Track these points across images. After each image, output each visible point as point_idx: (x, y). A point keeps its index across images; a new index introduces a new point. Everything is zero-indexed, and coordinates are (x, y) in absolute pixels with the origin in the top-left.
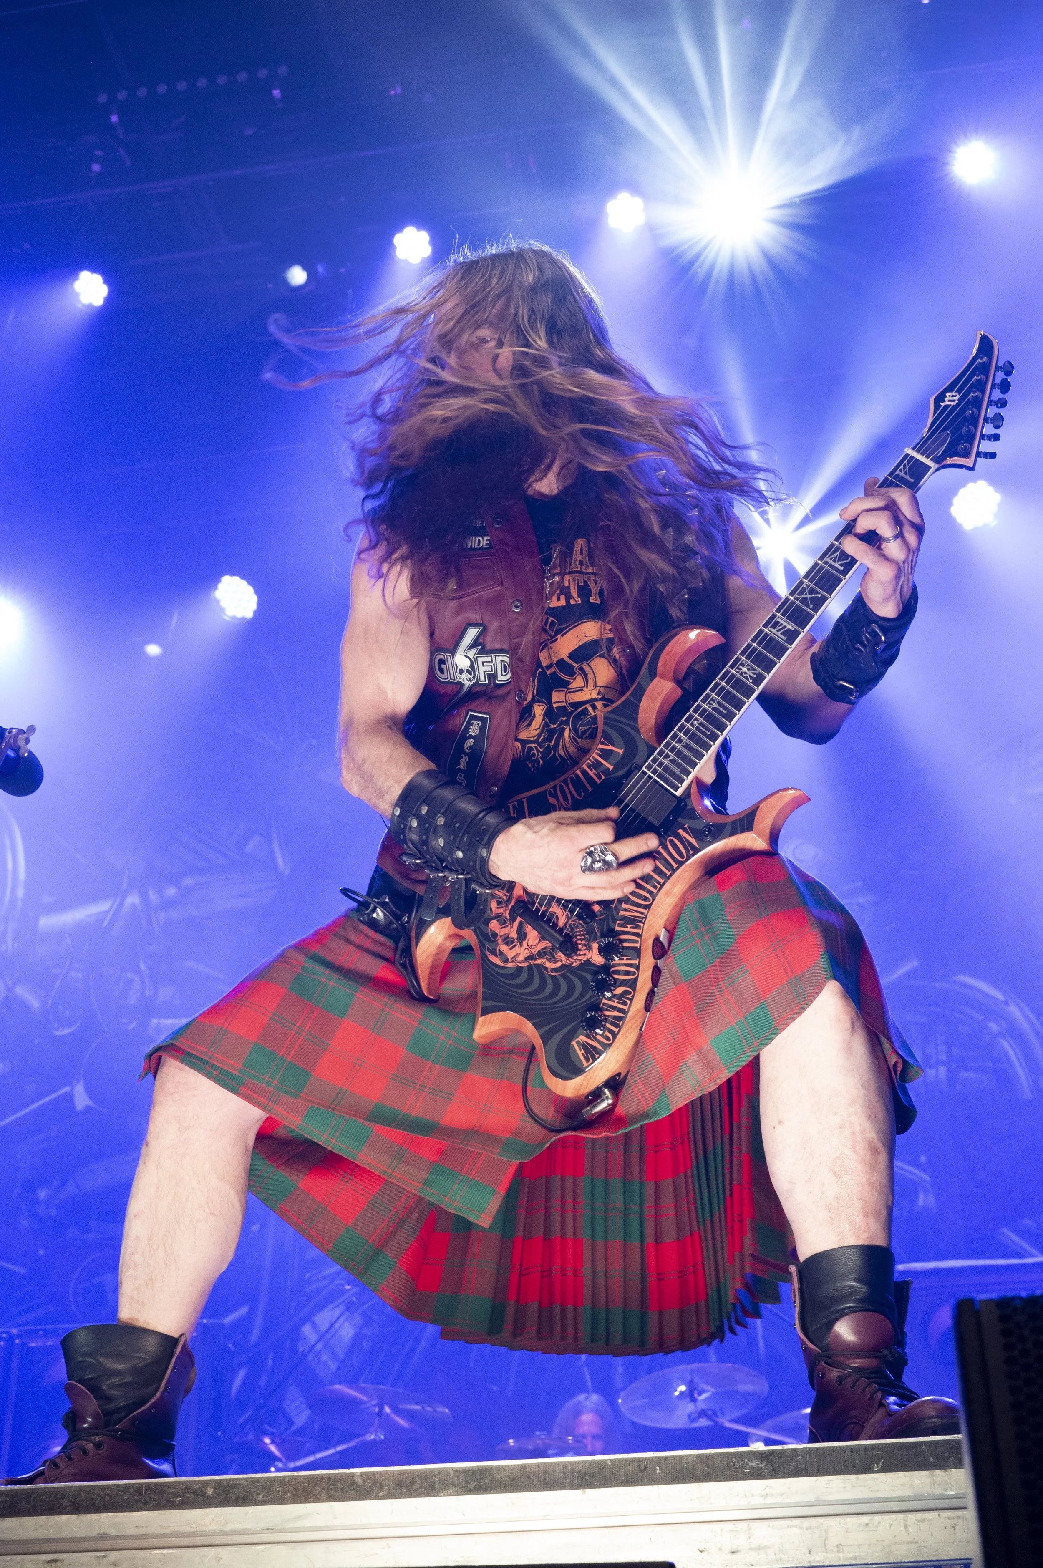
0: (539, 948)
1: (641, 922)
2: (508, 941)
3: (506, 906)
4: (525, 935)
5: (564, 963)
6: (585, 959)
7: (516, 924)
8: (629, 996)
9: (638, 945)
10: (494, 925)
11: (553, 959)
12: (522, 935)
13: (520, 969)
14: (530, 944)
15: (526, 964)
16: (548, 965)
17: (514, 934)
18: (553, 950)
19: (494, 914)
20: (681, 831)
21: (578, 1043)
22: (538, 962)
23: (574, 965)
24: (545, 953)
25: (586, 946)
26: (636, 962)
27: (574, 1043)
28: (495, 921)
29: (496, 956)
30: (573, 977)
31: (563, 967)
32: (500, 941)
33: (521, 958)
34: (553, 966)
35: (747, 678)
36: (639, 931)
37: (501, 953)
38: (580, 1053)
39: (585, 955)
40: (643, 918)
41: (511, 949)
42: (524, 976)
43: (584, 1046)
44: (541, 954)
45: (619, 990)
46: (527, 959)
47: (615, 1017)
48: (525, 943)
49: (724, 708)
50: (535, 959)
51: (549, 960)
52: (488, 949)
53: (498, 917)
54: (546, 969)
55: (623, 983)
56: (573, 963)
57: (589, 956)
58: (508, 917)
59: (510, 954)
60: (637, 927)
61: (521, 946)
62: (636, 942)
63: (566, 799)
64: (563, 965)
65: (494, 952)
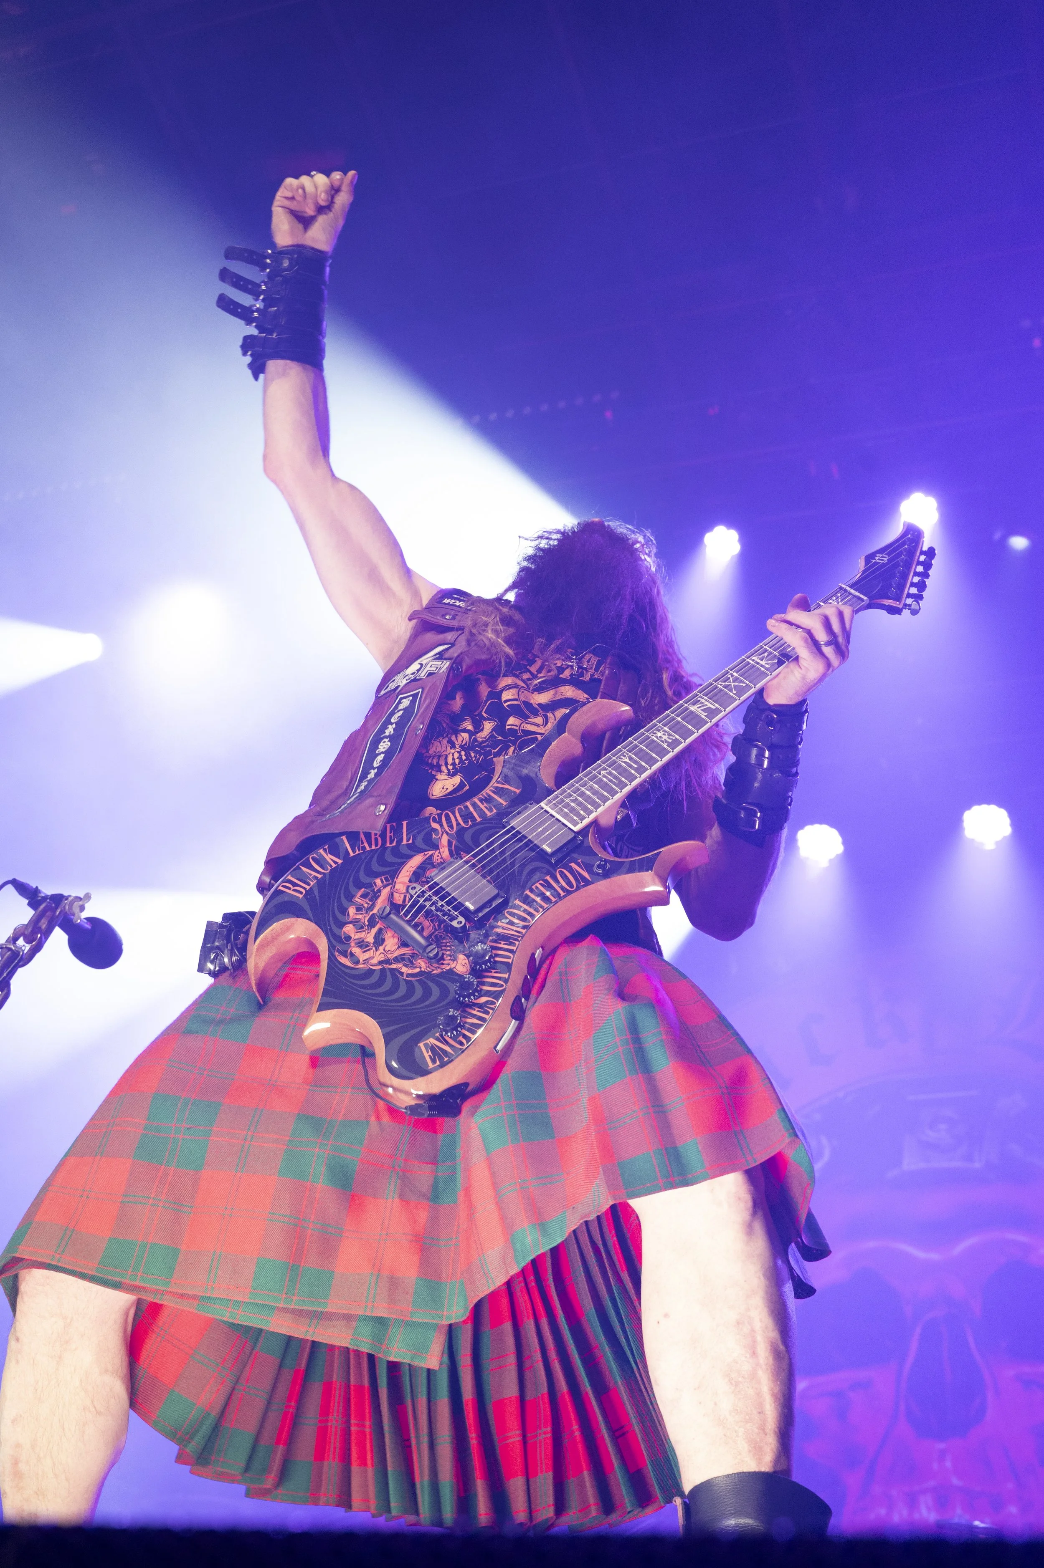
0: (396, 954)
1: (517, 940)
2: (362, 944)
3: (366, 913)
4: (383, 940)
5: (423, 969)
6: (448, 968)
7: (374, 931)
8: (493, 1006)
9: (510, 961)
10: (349, 929)
11: (410, 963)
12: (379, 941)
13: (371, 972)
14: (387, 949)
15: (380, 967)
16: (404, 970)
17: (370, 938)
18: (412, 957)
19: (350, 919)
20: (573, 865)
21: (426, 1045)
22: (394, 966)
23: (434, 972)
24: (403, 959)
25: (450, 956)
26: (506, 976)
27: (421, 1045)
28: (351, 926)
29: (346, 957)
30: (431, 984)
31: (421, 973)
32: (353, 944)
33: (375, 961)
34: (410, 971)
35: (662, 741)
36: (514, 948)
37: (352, 955)
38: (427, 1055)
39: (448, 964)
40: (519, 937)
41: (364, 952)
42: (375, 978)
43: (433, 1049)
44: (397, 960)
45: (483, 1000)
46: (380, 963)
47: (473, 1025)
48: (381, 948)
49: (635, 762)
50: (391, 964)
51: (406, 966)
52: (338, 951)
53: (355, 922)
54: (402, 974)
55: (488, 994)
56: (433, 970)
57: (453, 966)
58: (367, 923)
59: (362, 957)
60: (510, 944)
61: (377, 950)
62: (509, 957)
63: (451, 827)
64: (421, 971)
65: (344, 954)
